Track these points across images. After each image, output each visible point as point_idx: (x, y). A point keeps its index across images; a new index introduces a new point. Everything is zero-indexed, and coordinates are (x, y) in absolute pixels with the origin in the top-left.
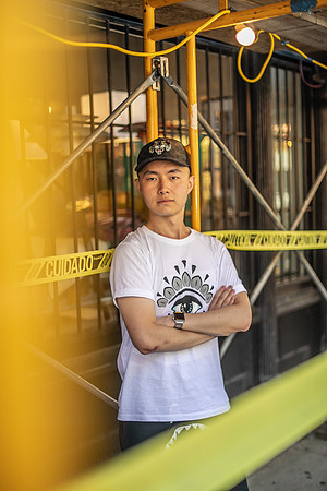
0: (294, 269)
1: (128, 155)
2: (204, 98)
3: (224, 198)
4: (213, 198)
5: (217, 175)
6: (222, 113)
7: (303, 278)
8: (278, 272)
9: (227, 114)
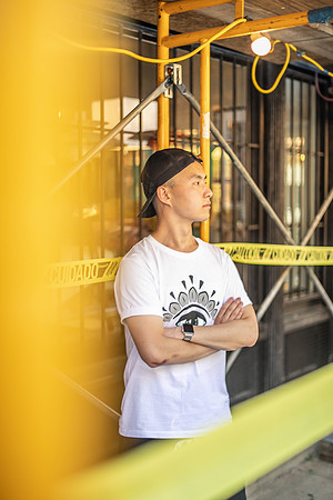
0: (303, 286)
1: (137, 164)
2: (217, 107)
3: (234, 211)
4: (222, 211)
5: (228, 187)
6: (234, 124)
7: (312, 296)
8: (287, 288)
9: (239, 125)
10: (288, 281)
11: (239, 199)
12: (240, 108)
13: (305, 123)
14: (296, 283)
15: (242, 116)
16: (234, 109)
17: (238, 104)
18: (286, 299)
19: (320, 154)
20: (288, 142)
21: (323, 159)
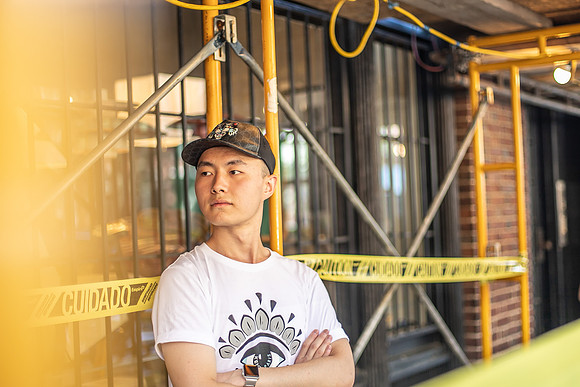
6: (310, 108)
8: (390, 322)
9: (317, 110)
10: (390, 312)
12: (317, 88)
13: (402, 101)
14: (401, 316)
15: (319, 98)
16: (308, 89)
17: (314, 82)
18: (391, 337)
19: (424, 141)
21: (427, 147)
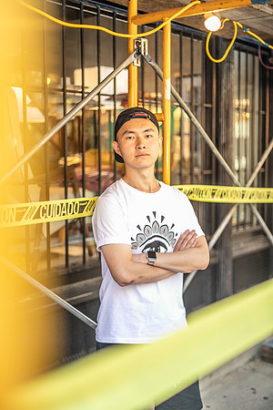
0: (248, 220)
1: (112, 121)
2: (177, 75)
3: (191, 159)
4: (182, 159)
5: (187, 139)
6: (192, 88)
7: (255, 227)
8: (234, 222)
9: (196, 89)
10: (235, 215)
11: (196, 150)
12: (196, 75)
13: (250, 87)
14: (242, 218)
15: (198, 82)
16: (192, 76)
17: (195, 72)
18: (234, 231)
19: (262, 112)
20: (236, 102)
21: (264, 116)
